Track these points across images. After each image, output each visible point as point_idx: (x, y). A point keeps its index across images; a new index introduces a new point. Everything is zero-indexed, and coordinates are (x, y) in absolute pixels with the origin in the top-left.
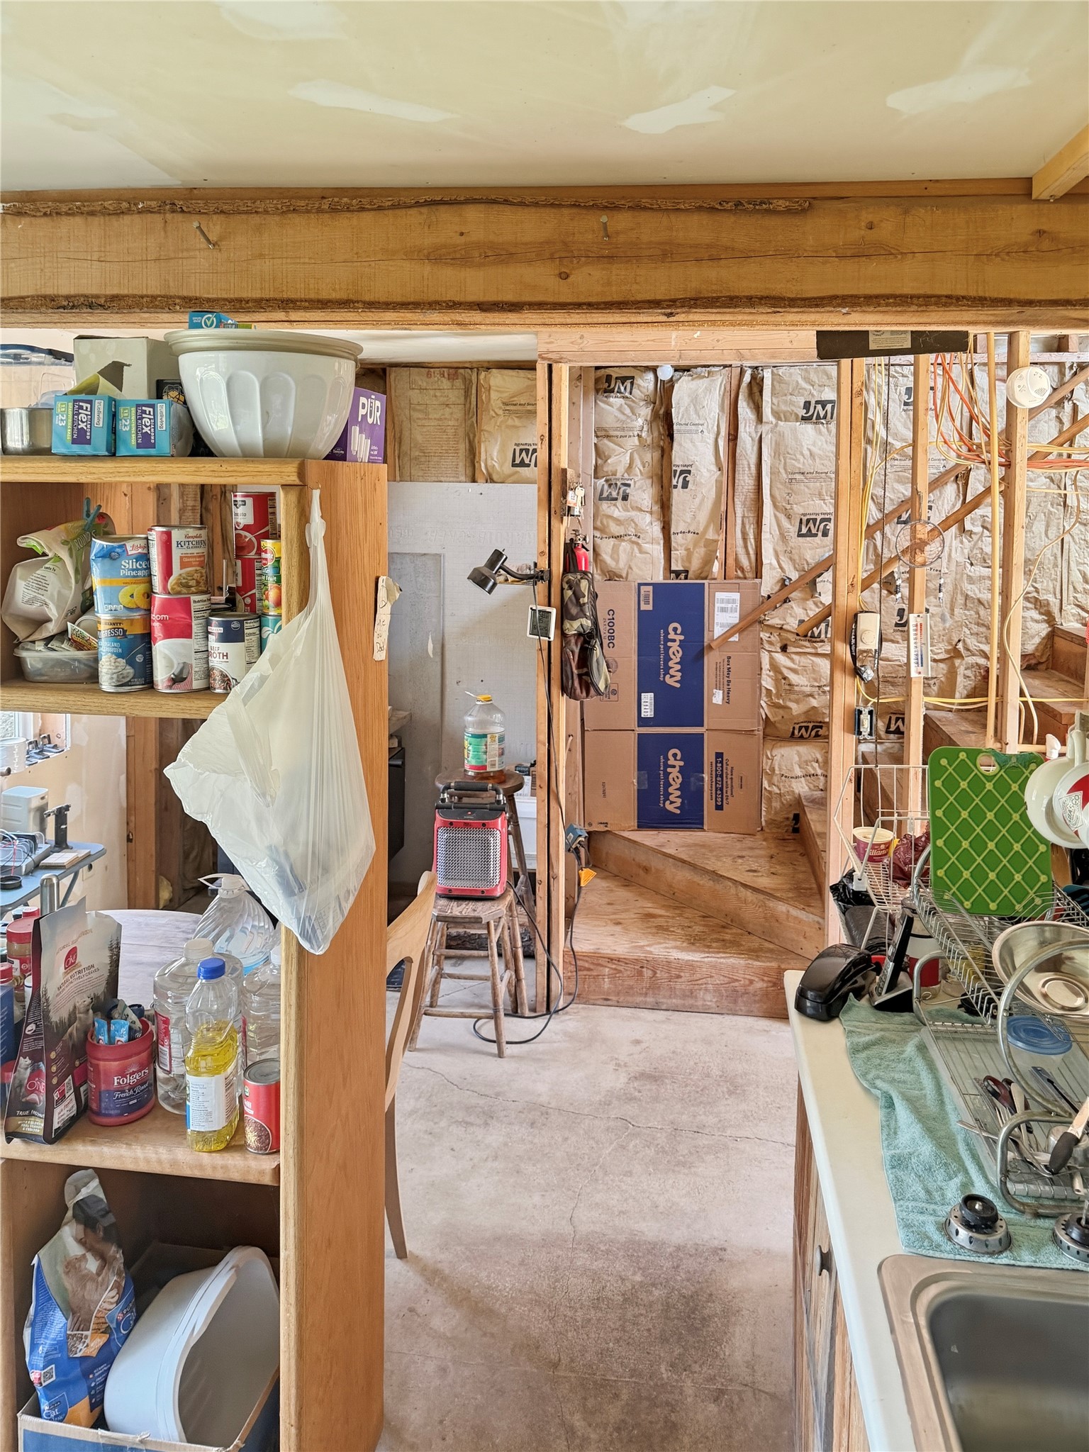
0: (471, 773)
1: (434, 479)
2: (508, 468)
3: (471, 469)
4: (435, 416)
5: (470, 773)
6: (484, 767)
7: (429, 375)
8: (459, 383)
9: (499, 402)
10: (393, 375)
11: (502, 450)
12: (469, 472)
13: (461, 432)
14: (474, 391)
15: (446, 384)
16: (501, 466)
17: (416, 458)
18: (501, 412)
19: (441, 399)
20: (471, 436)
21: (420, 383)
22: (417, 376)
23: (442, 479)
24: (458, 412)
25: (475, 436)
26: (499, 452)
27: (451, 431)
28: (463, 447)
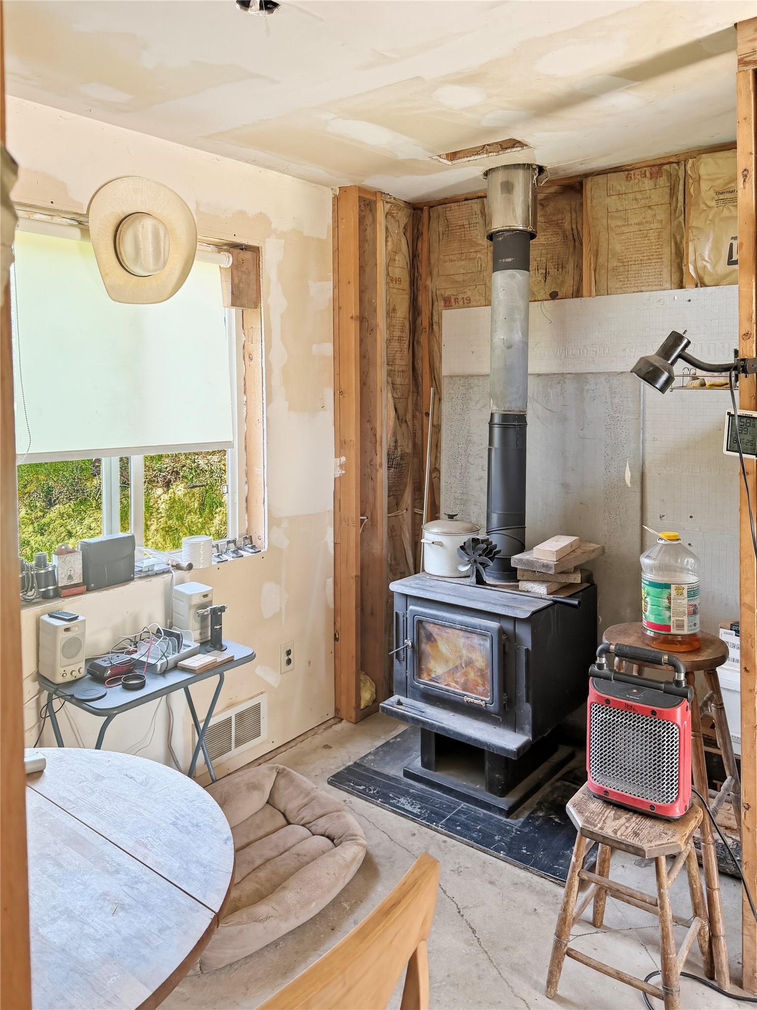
0: (650, 633)
1: (633, 289)
2: (723, 267)
3: (678, 274)
4: (636, 221)
5: (648, 633)
6: (668, 628)
7: (628, 178)
8: (663, 181)
9: (712, 193)
10: (589, 185)
11: (716, 248)
12: (675, 278)
13: (666, 235)
14: (681, 187)
15: (648, 184)
16: (714, 266)
17: (614, 269)
18: (713, 203)
19: (643, 201)
20: (678, 238)
21: (618, 187)
22: (617, 182)
23: (643, 288)
24: (662, 214)
25: (682, 237)
26: (711, 250)
27: (653, 235)
28: (667, 252)
